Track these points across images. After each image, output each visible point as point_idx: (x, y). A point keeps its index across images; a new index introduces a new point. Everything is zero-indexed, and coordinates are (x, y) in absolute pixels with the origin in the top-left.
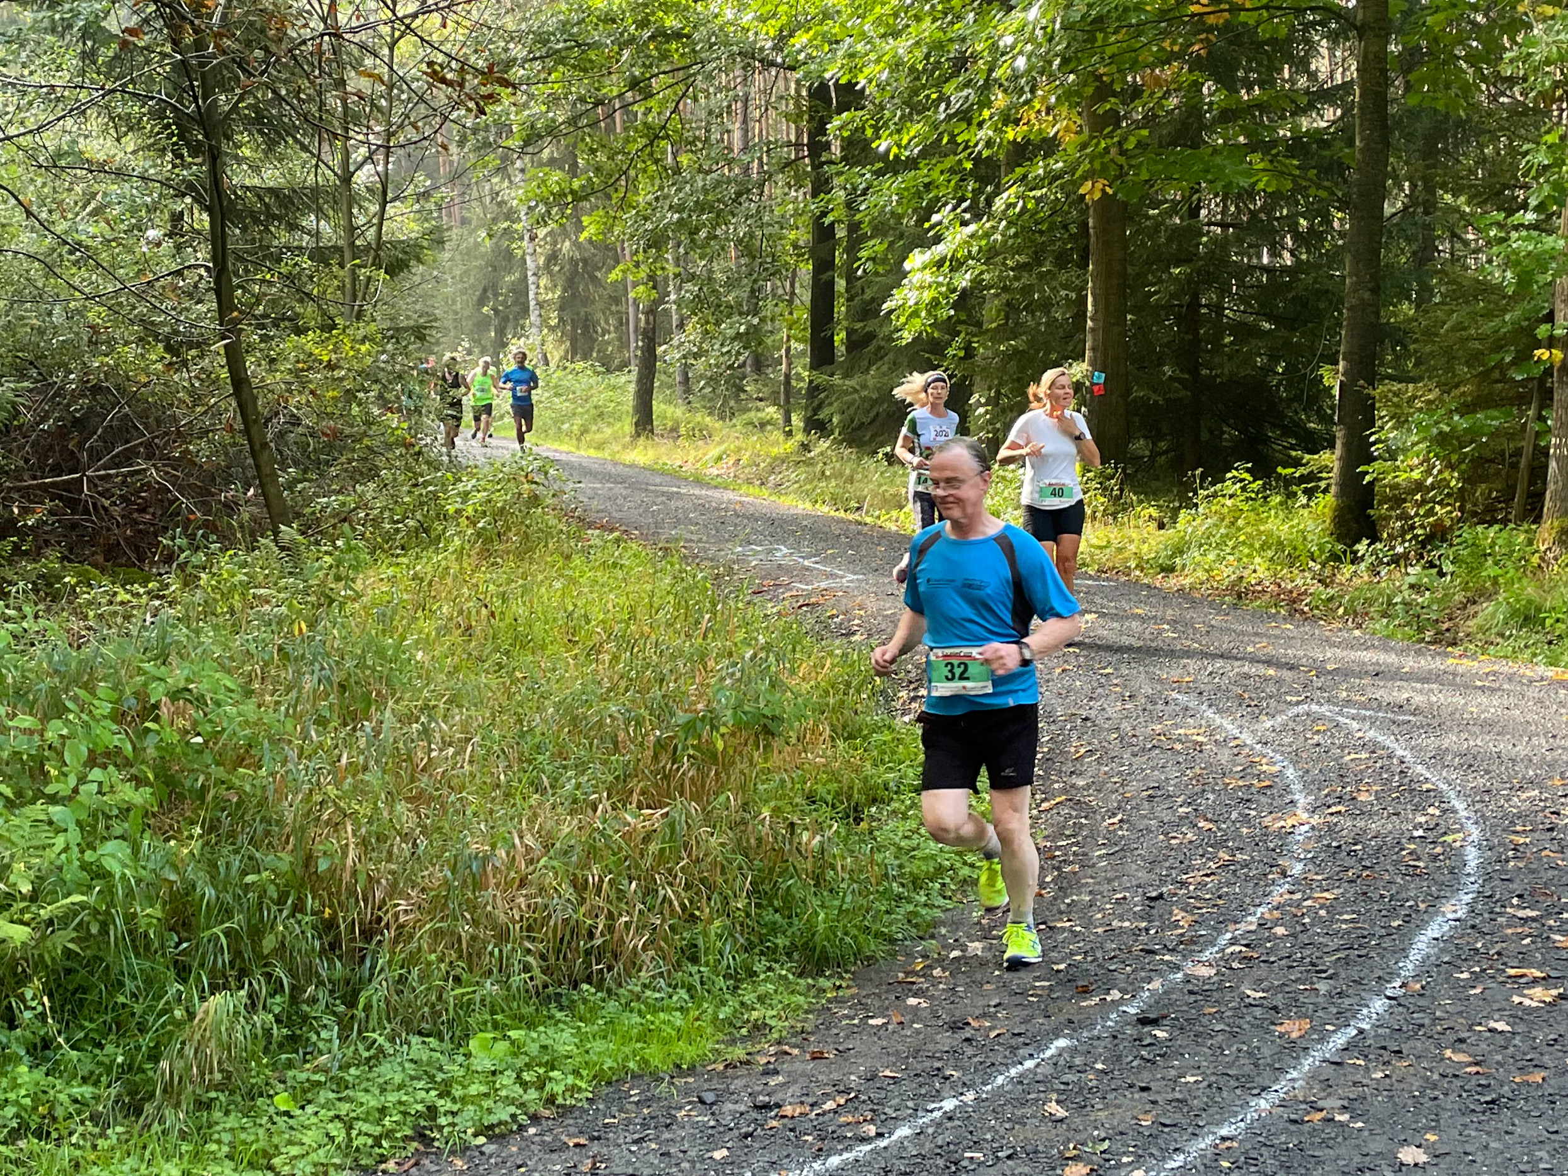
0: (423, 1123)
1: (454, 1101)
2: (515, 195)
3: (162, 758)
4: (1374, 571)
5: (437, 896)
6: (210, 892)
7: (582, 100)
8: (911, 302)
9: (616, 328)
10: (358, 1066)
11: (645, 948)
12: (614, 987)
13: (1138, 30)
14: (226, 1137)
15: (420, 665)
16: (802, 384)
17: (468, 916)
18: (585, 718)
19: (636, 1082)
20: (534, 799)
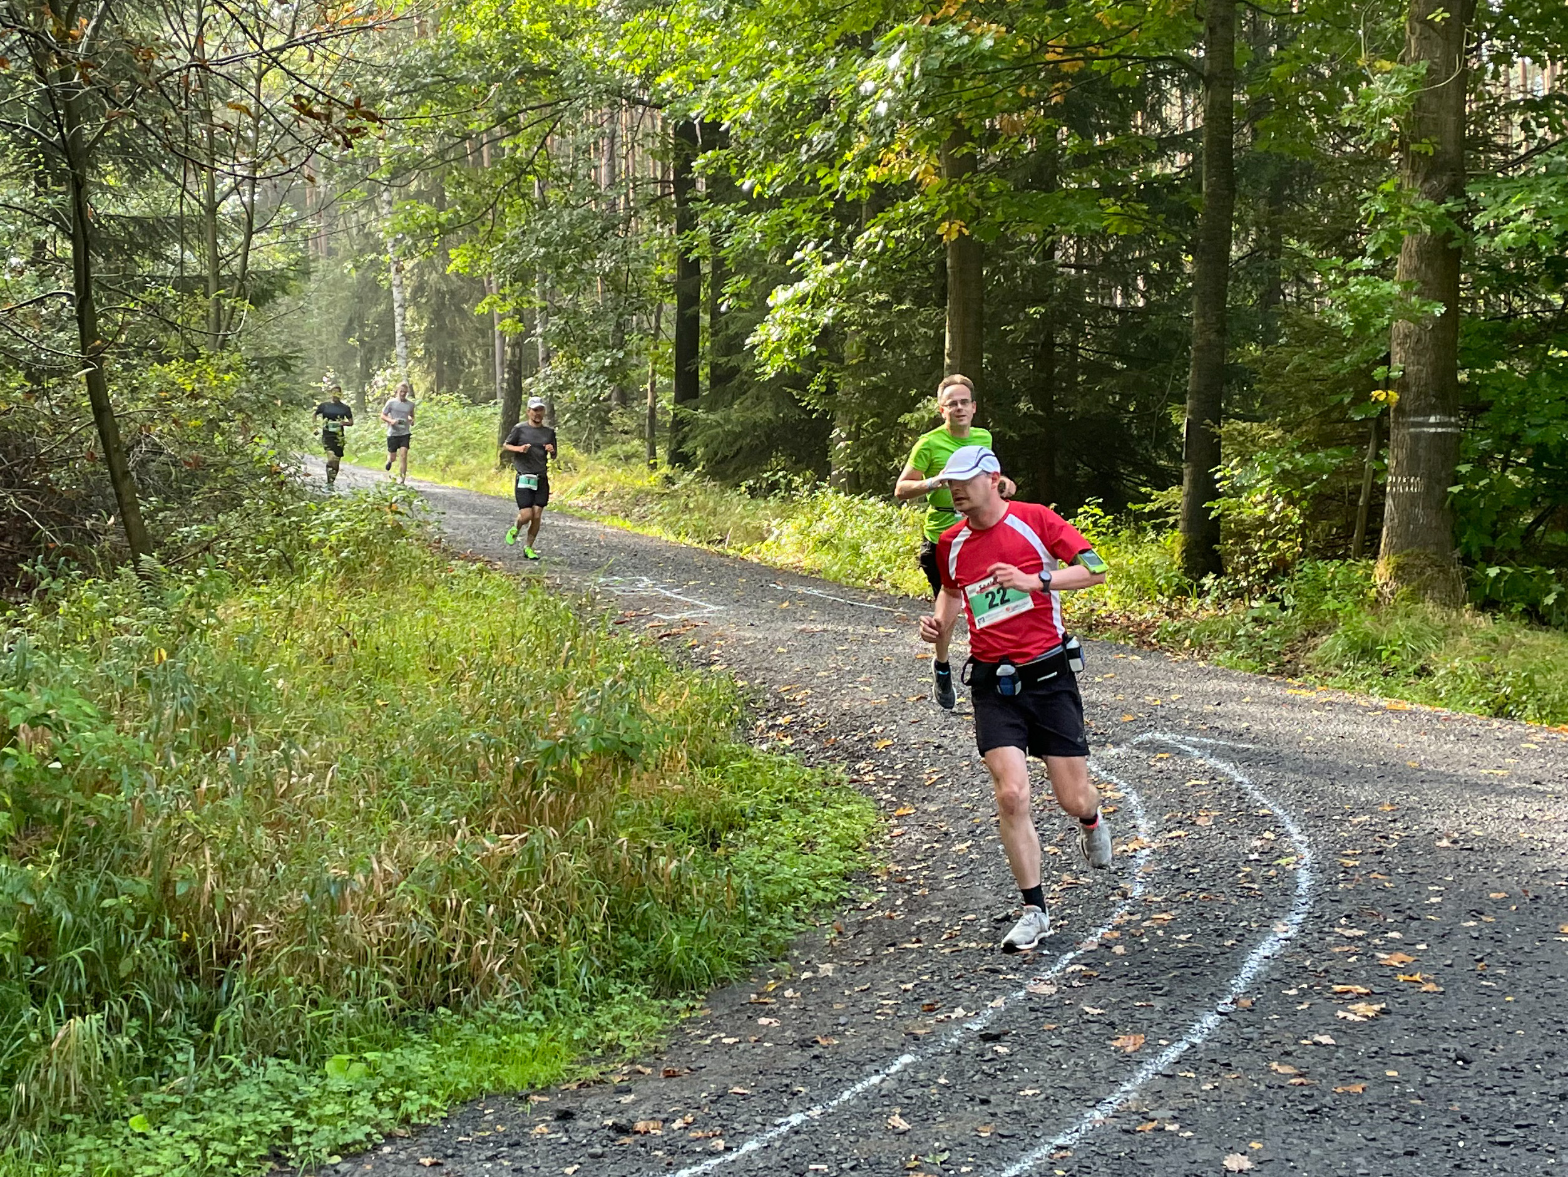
0: (278, 1143)
1: (310, 1121)
3: (20, 783)
4: (1218, 604)
5: (295, 920)
6: (67, 917)
7: (450, 134)
8: (774, 338)
9: (483, 361)
10: (214, 1088)
11: (501, 971)
12: (470, 1009)
13: (994, 76)
14: (81, 1159)
15: (280, 693)
16: (667, 418)
17: (326, 940)
18: (445, 744)
19: (491, 1101)
20: (393, 825)
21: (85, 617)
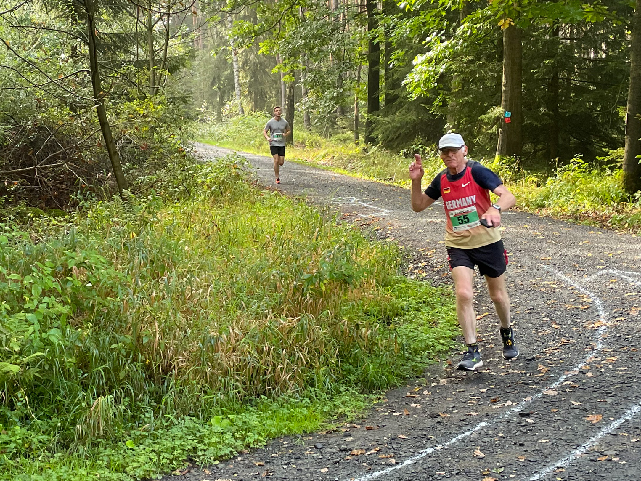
1: (205, 445)
2: (228, 33)
3: (74, 293)
5: (196, 355)
6: (96, 352)
8: (416, 80)
9: (276, 95)
10: (162, 429)
11: (290, 380)
12: (276, 397)
14: (106, 459)
15: (186, 252)
16: (364, 120)
17: (210, 364)
18: (262, 276)
19: (286, 439)
20: (239, 313)
21: (100, 219)
